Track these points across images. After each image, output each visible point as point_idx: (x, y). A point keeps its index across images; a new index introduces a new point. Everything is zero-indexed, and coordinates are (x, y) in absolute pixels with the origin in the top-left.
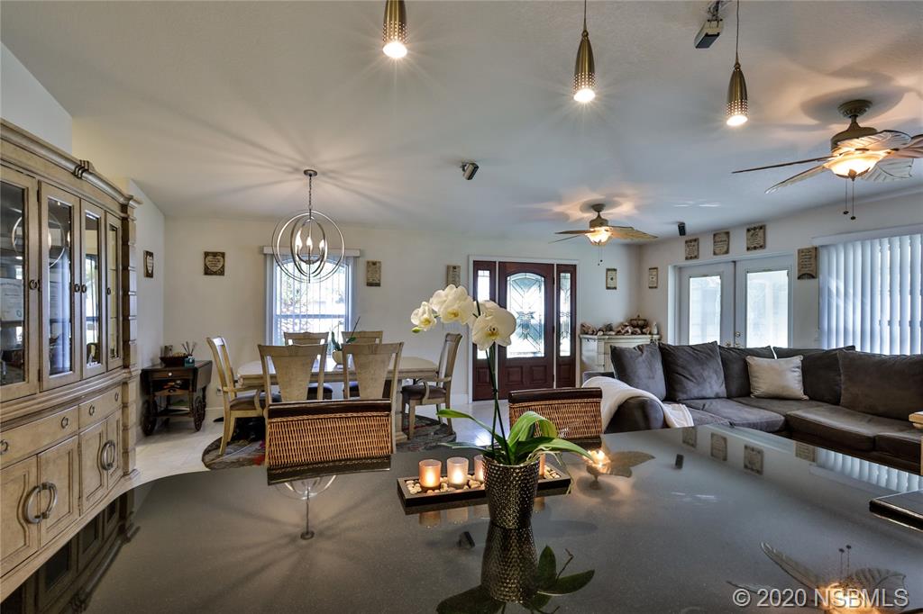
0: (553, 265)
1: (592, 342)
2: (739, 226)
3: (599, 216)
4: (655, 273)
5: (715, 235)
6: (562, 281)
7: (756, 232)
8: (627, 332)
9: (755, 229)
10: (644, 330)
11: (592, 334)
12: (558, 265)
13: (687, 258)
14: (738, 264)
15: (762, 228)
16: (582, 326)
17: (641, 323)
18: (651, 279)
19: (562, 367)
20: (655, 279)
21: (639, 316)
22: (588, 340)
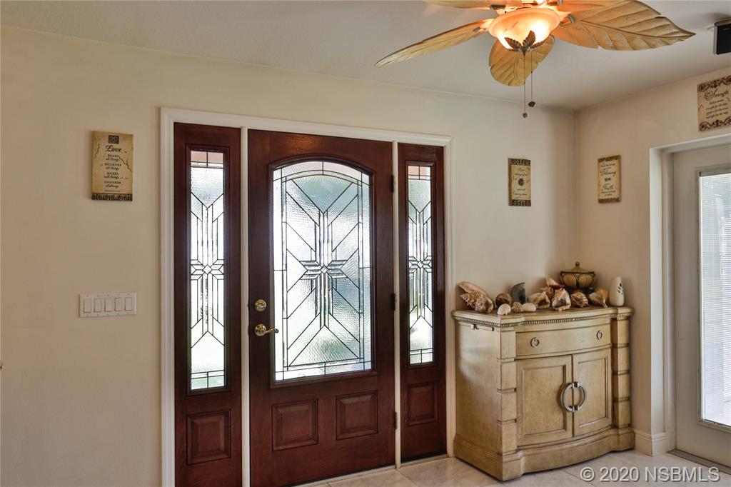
0: (388, 145)
1: (483, 332)
4: (613, 169)
6: (412, 183)
8: (563, 303)
10: (593, 296)
11: (485, 312)
12: (401, 145)
16: (460, 290)
17: (584, 279)
18: (603, 183)
19: (416, 390)
20: (614, 181)
21: (577, 265)
22: (475, 327)
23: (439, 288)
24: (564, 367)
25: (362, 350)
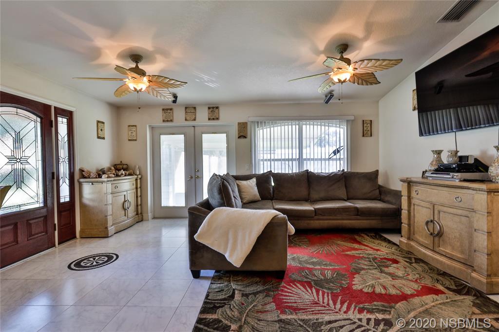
0: (49, 107)
2: (202, 104)
3: (137, 66)
4: (134, 129)
5: (186, 108)
6: (60, 125)
7: (214, 110)
9: (213, 108)
11: (95, 178)
12: (55, 108)
13: (164, 121)
14: (196, 128)
15: (217, 108)
16: (81, 171)
17: (125, 166)
18: (130, 134)
19: (63, 214)
20: (134, 134)
21: (121, 162)
22: (92, 184)
23: (72, 170)
24: (125, 195)
25: (38, 198)
